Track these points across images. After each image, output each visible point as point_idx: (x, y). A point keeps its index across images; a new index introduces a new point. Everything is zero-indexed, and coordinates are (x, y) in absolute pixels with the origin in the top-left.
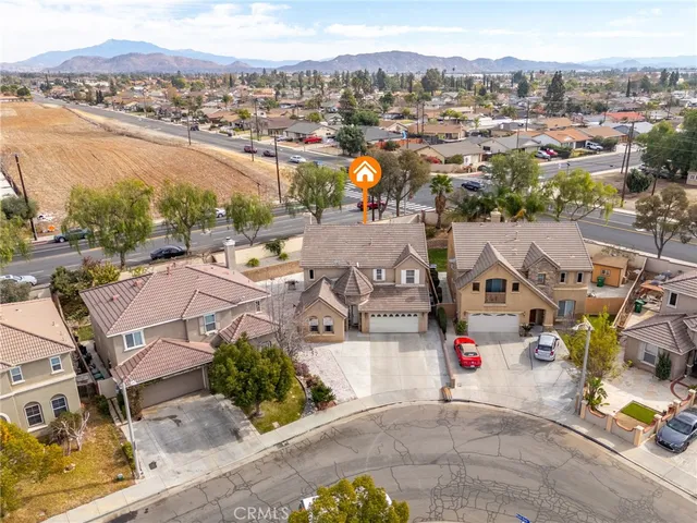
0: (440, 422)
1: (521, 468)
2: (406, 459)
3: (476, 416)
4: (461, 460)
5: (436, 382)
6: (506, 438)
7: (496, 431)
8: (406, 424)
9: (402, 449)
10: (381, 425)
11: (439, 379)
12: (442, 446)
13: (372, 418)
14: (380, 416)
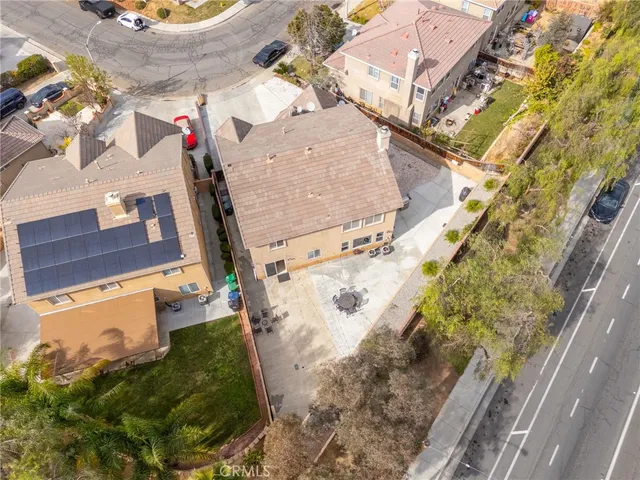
0: (204, 80)
1: (159, 62)
2: (221, 54)
3: (182, 90)
4: (191, 59)
5: (210, 110)
6: (164, 78)
7: (171, 82)
8: (226, 74)
9: (225, 58)
10: (240, 70)
11: (209, 112)
12: (202, 65)
13: (248, 75)
14: (243, 77)
